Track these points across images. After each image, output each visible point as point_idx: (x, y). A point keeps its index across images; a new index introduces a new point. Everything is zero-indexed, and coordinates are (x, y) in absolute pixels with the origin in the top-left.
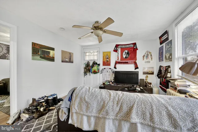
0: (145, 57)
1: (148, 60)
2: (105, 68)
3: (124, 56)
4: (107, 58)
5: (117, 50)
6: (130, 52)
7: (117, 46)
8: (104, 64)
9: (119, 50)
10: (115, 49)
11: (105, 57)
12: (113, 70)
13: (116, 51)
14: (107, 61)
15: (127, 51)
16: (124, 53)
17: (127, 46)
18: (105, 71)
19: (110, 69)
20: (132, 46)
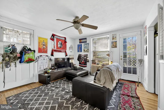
0: (70, 49)
1: (71, 51)
2: (41, 56)
3: (59, 46)
4: (44, 45)
5: (54, 39)
6: (62, 43)
7: (53, 35)
8: (40, 51)
9: (55, 40)
10: (52, 38)
11: (41, 43)
12: (50, 58)
13: (52, 39)
14: (44, 48)
15: (60, 42)
16: (59, 43)
17: (61, 38)
18: (41, 58)
19: (47, 56)
20: (64, 39)
